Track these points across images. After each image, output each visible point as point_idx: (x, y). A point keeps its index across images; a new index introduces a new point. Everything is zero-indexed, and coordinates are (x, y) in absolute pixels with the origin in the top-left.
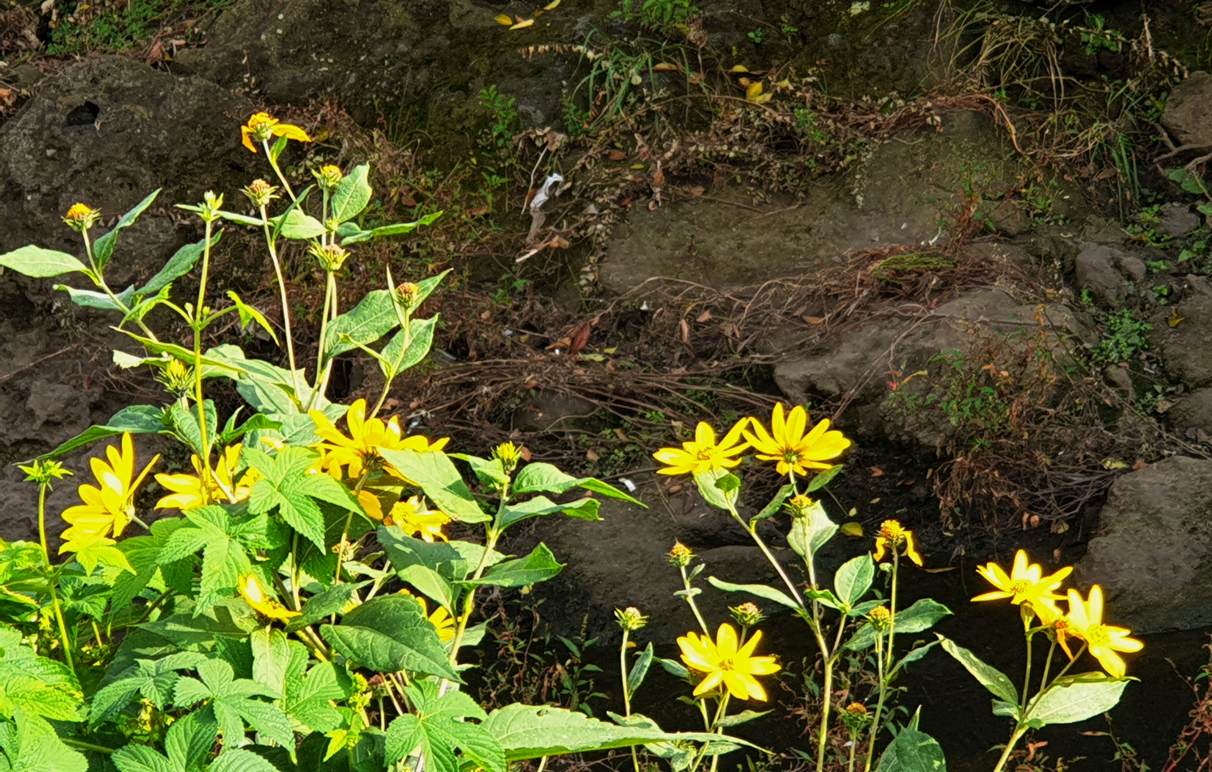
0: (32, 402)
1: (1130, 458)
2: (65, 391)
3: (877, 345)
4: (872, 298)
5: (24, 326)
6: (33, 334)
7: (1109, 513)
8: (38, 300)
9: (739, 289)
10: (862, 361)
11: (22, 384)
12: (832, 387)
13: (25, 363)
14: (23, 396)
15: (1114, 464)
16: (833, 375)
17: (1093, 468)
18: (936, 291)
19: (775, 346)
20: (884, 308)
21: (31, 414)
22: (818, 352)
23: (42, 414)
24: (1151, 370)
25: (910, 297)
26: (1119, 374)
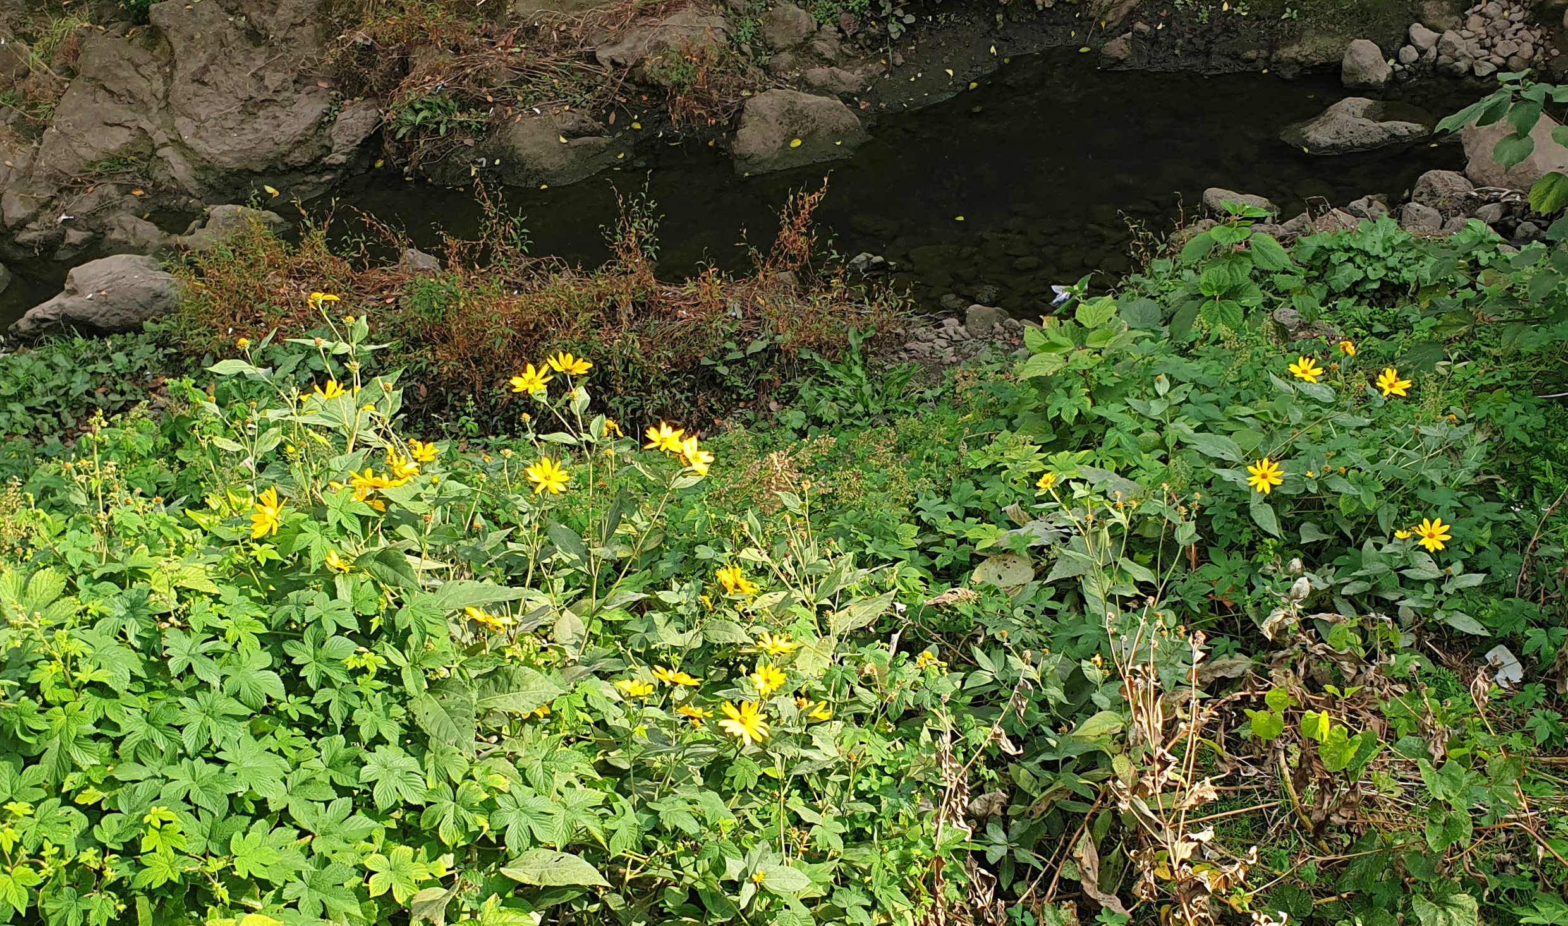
0: (267, 82)
1: (752, 91)
2: (280, 76)
3: (640, 39)
4: (635, 17)
5: (257, 44)
6: (263, 49)
7: (745, 117)
8: (263, 32)
9: (577, 13)
10: (634, 47)
11: (261, 73)
12: (621, 61)
13: (260, 63)
14: (262, 79)
15: (745, 93)
16: (621, 55)
17: (736, 96)
18: (664, 12)
19: (595, 41)
20: (641, 21)
21: (266, 88)
22: (615, 44)
23: (272, 88)
24: (760, 44)
25: (652, 15)
26: (746, 48)
